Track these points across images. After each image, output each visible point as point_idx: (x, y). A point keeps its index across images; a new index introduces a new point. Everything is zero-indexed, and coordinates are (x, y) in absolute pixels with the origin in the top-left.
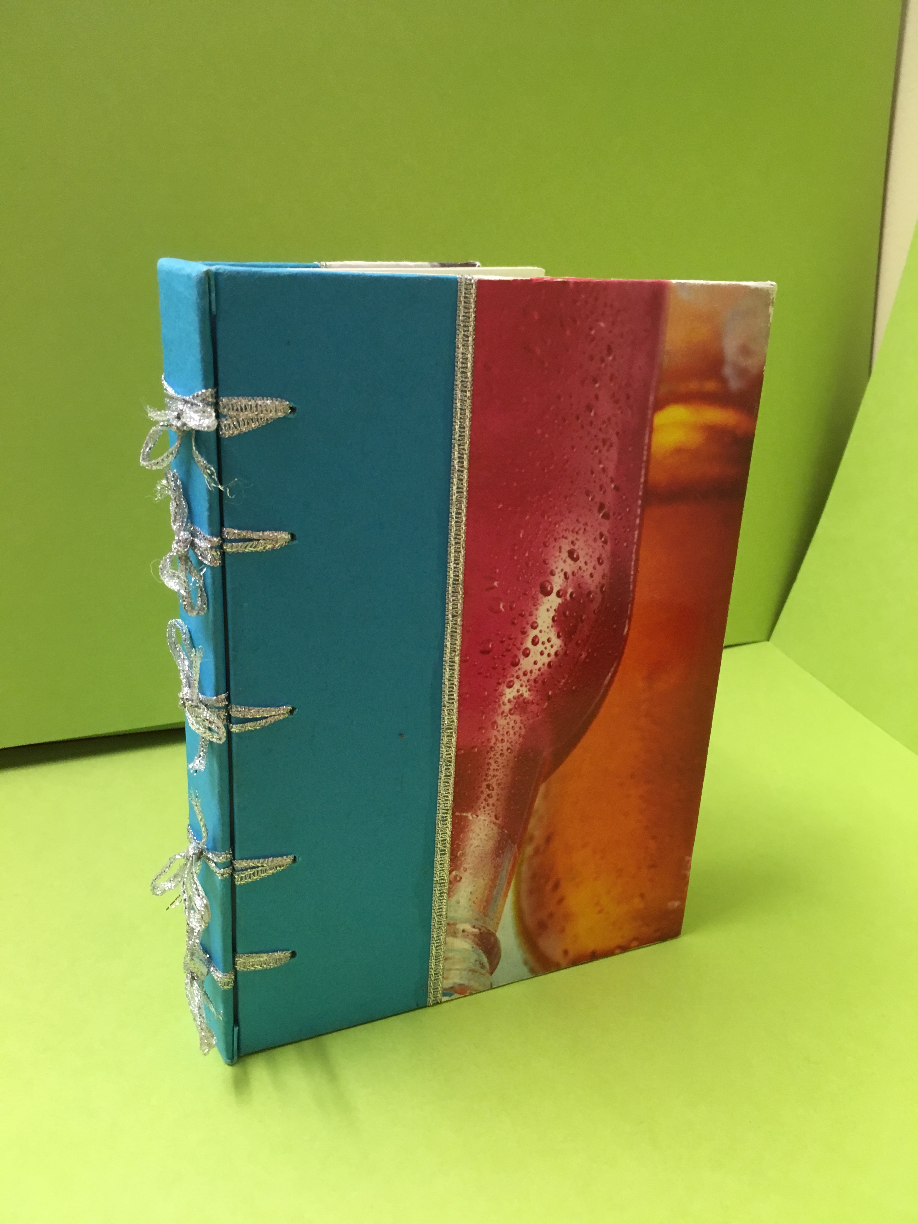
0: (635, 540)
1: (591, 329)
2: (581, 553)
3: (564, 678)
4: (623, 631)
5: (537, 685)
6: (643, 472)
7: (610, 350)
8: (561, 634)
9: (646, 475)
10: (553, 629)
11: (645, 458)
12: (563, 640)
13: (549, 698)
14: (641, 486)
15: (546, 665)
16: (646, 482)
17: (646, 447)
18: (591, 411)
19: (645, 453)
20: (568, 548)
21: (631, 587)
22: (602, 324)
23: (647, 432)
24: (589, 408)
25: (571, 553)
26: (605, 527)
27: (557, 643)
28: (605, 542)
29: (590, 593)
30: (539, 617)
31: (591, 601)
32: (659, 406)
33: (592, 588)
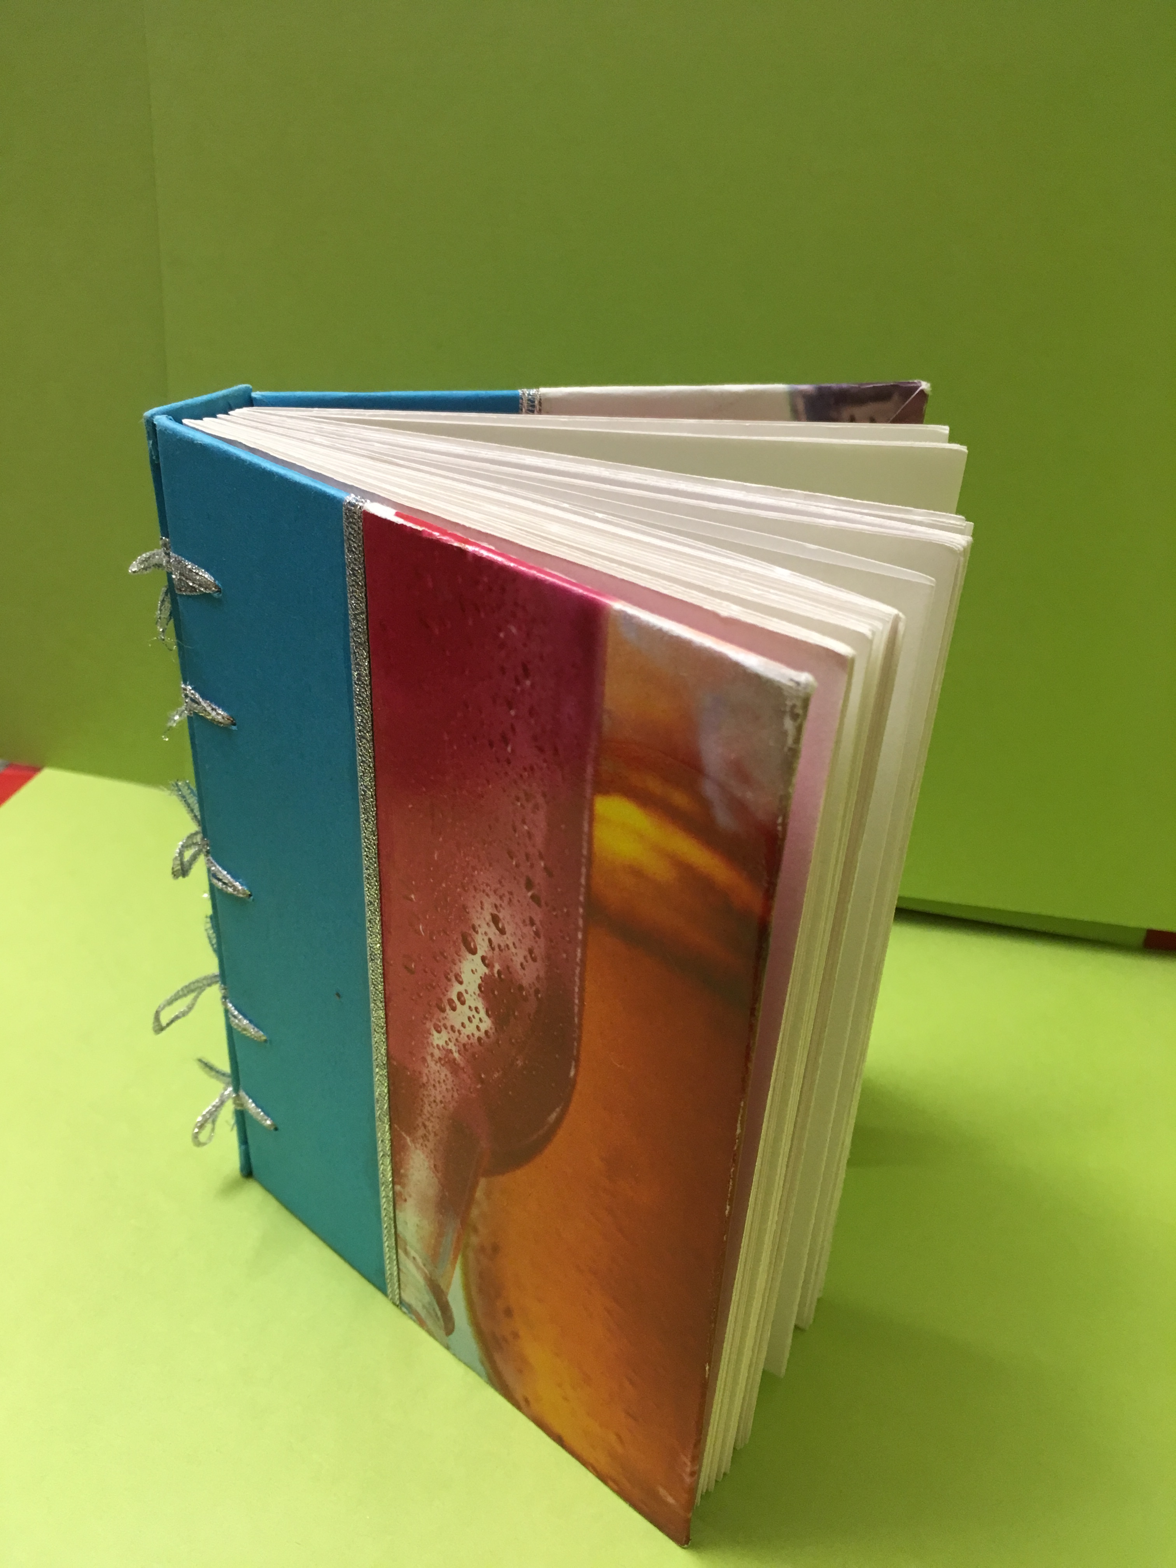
0: (578, 960)
1: (500, 630)
2: (509, 929)
3: (498, 1072)
4: (569, 1073)
5: (467, 1053)
6: (584, 870)
7: (527, 674)
8: (490, 1013)
9: (589, 877)
10: (480, 999)
11: (585, 852)
12: (493, 1022)
13: (482, 1081)
14: (582, 890)
15: (476, 1038)
16: (588, 886)
17: (585, 837)
18: (507, 745)
19: (585, 844)
20: (490, 911)
21: (576, 1020)
22: (514, 630)
23: (586, 816)
24: (505, 740)
25: (495, 919)
26: (536, 914)
27: (487, 1024)
28: (537, 934)
29: (521, 988)
30: (464, 972)
31: (525, 999)
32: (605, 787)
33: (525, 983)
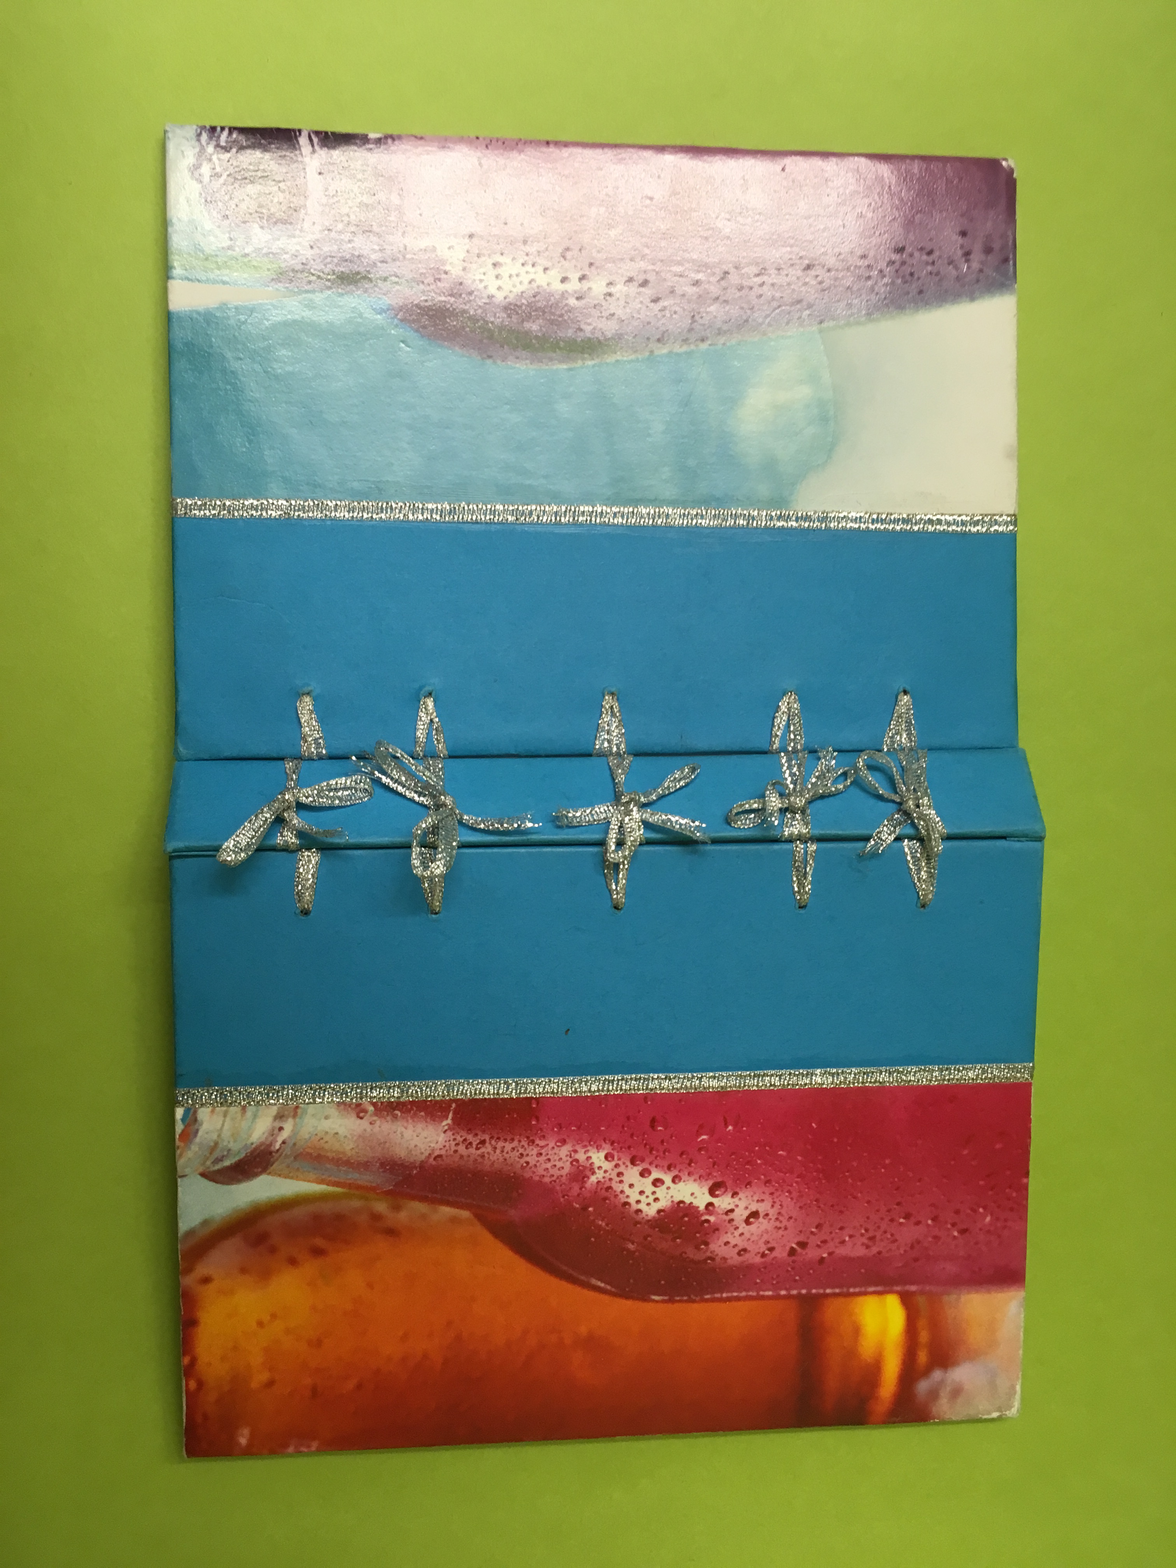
0: (761, 1293)
1: (984, 1208)
2: (753, 1228)
3: (607, 1225)
4: (655, 1294)
5: (603, 1191)
6: (837, 1291)
7: (963, 1232)
8: (662, 1213)
9: (835, 1295)
10: (669, 1204)
11: (852, 1290)
12: (654, 1217)
13: (585, 1209)
14: (821, 1291)
15: (626, 1200)
16: (827, 1296)
17: (863, 1289)
18: (904, 1218)
19: (857, 1290)
20: (760, 1210)
21: (708, 1297)
22: (988, 1219)
23: (879, 1288)
24: (907, 1216)
25: (755, 1214)
26: (781, 1253)
27: (650, 1211)
28: (763, 1255)
29: (707, 1244)
30: (686, 1185)
31: (697, 1248)
32: (906, 1300)
33: (712, 1247)
